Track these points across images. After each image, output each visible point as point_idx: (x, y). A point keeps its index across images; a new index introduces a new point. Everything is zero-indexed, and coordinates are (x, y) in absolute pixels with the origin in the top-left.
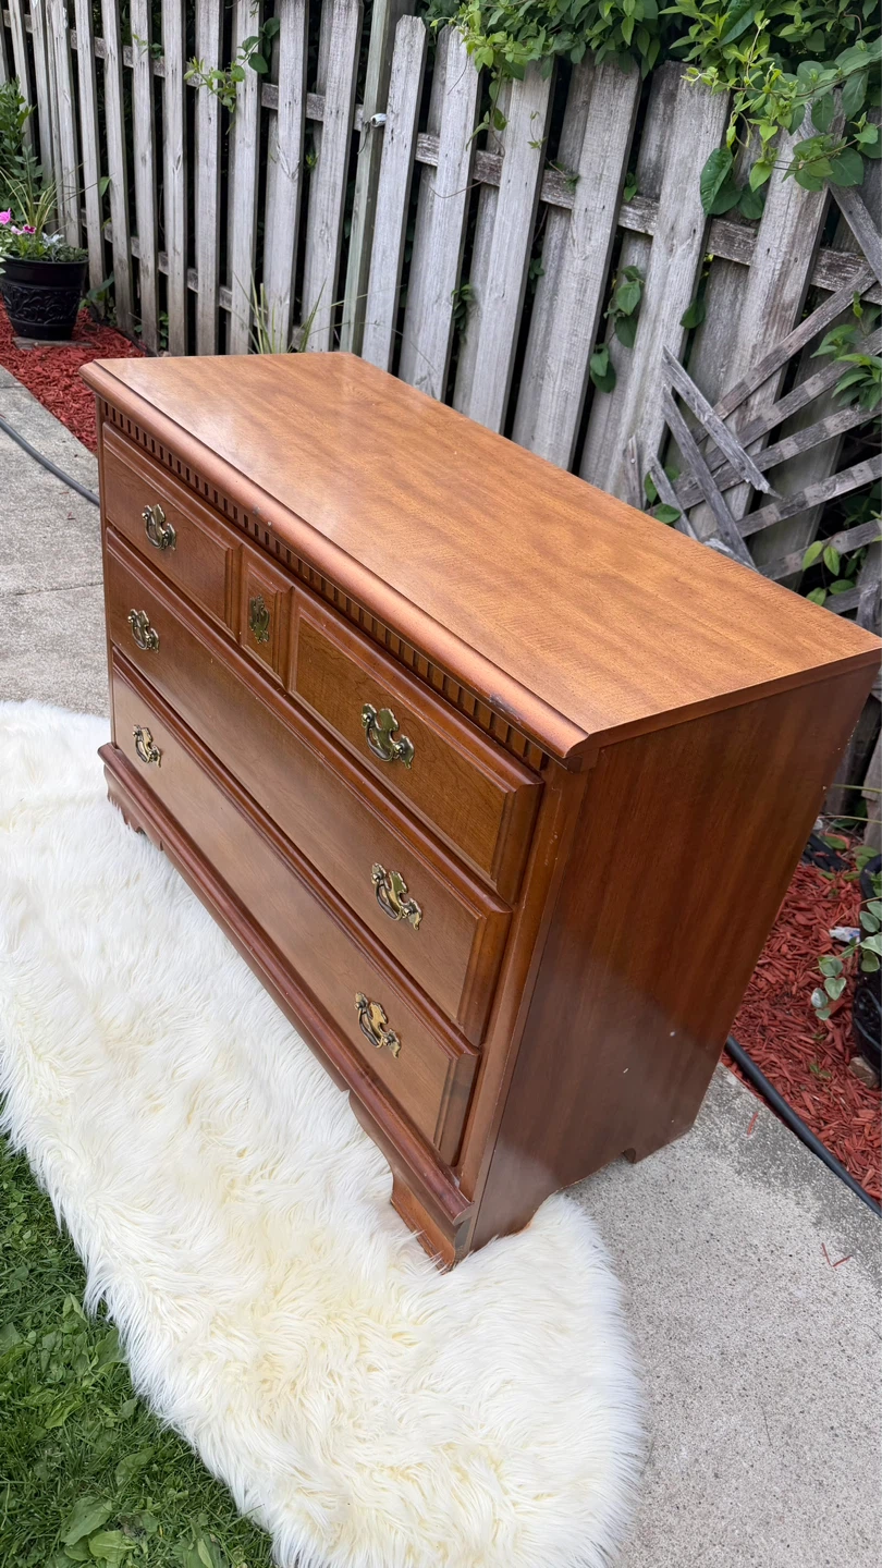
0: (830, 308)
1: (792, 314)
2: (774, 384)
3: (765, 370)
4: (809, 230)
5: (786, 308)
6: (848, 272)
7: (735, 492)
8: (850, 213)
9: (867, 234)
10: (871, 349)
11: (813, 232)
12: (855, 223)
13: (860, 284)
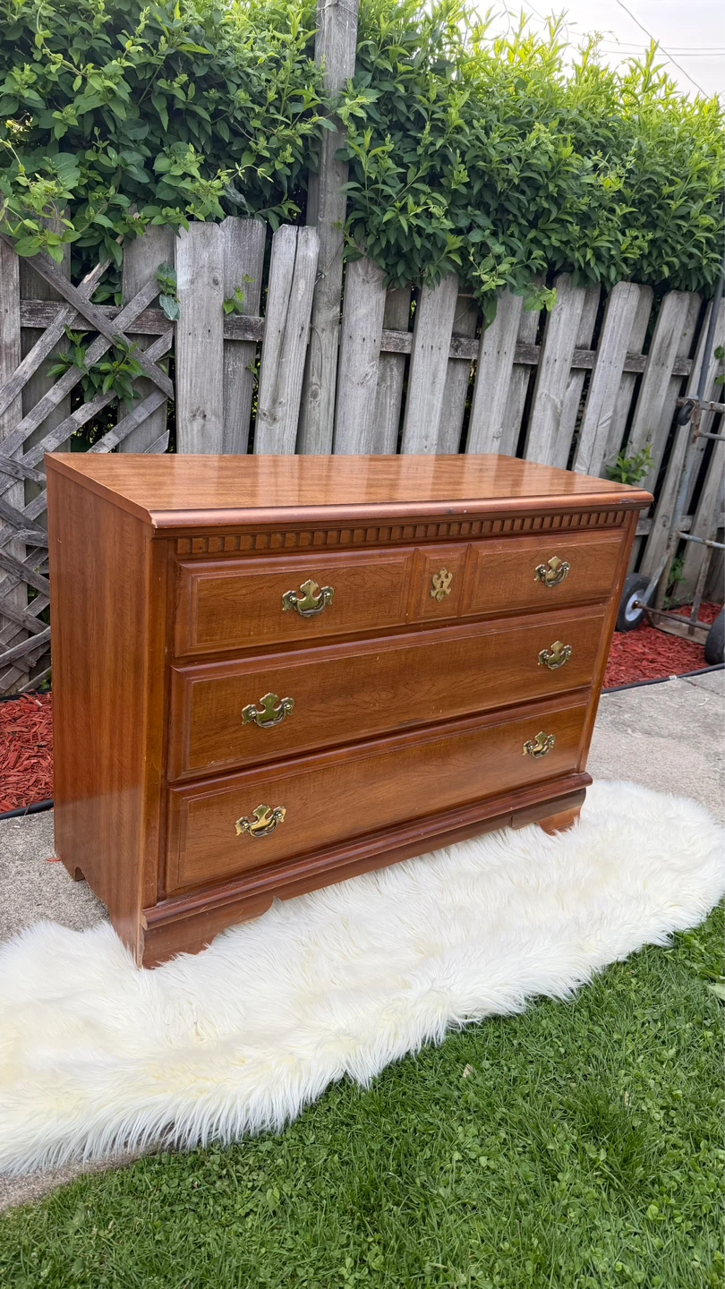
0: (48, 339)
1: (17, 349)
2: (19, 404)
3: (9, 395)
4: (11, 288)
5: (9, 347)
6: (48, 313)
7: (10, 493)
8: (46, 272)
9: (64, 286)
10: (91, 359)
11: (15, 289)
12: (53, 280)
13: (66, 318)
